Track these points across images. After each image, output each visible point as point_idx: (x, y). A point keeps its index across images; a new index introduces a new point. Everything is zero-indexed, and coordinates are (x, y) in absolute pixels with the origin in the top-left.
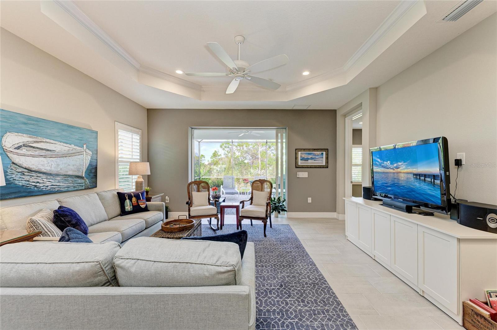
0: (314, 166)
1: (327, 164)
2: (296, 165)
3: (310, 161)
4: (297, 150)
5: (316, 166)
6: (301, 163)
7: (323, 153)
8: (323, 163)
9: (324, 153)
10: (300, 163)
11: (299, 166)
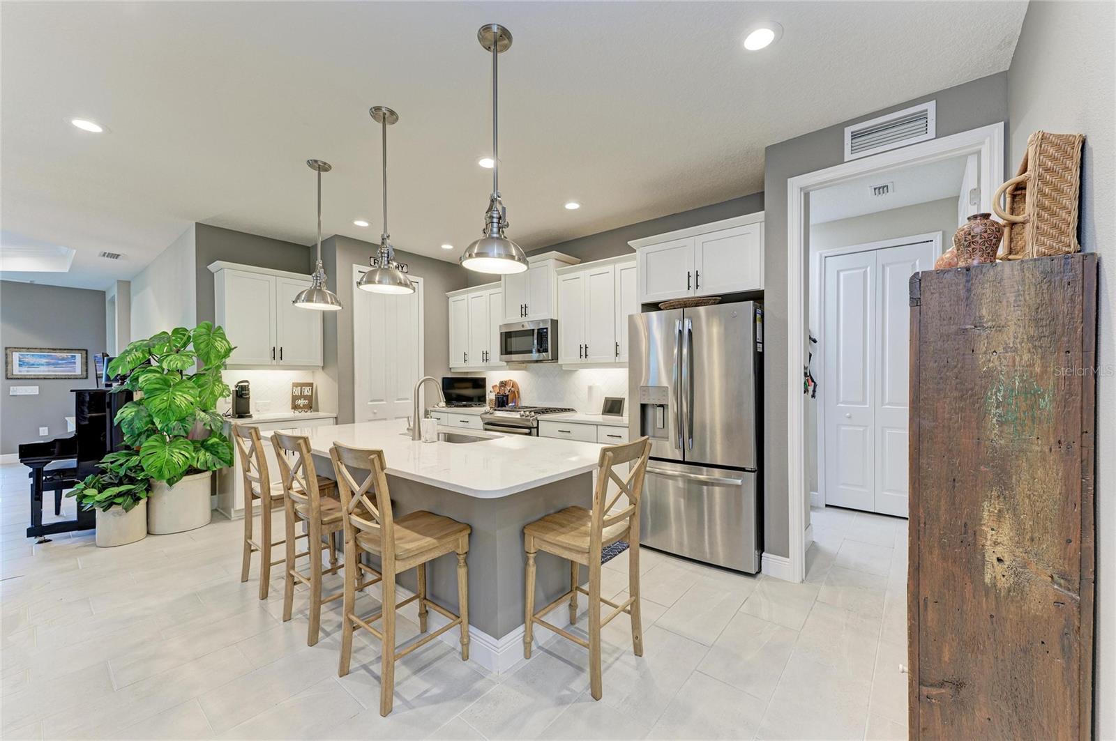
0: (54, 377)
1: (85, 373)
2: (7, 375)
3: (42, 368)
4: (8, 350)
5: (58, 377)
6: (20, 371)
7: (75, 356)
8: (75, 372)
9: (78, 356)
10: (17, 370)
11: (15, 377)
